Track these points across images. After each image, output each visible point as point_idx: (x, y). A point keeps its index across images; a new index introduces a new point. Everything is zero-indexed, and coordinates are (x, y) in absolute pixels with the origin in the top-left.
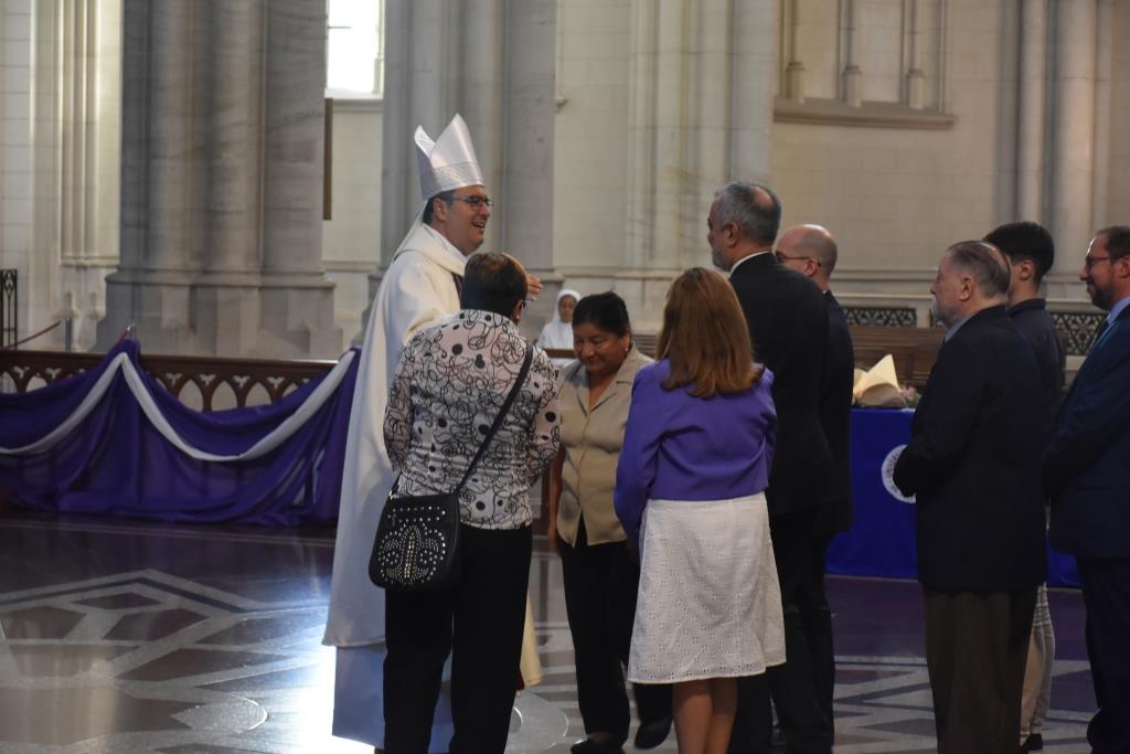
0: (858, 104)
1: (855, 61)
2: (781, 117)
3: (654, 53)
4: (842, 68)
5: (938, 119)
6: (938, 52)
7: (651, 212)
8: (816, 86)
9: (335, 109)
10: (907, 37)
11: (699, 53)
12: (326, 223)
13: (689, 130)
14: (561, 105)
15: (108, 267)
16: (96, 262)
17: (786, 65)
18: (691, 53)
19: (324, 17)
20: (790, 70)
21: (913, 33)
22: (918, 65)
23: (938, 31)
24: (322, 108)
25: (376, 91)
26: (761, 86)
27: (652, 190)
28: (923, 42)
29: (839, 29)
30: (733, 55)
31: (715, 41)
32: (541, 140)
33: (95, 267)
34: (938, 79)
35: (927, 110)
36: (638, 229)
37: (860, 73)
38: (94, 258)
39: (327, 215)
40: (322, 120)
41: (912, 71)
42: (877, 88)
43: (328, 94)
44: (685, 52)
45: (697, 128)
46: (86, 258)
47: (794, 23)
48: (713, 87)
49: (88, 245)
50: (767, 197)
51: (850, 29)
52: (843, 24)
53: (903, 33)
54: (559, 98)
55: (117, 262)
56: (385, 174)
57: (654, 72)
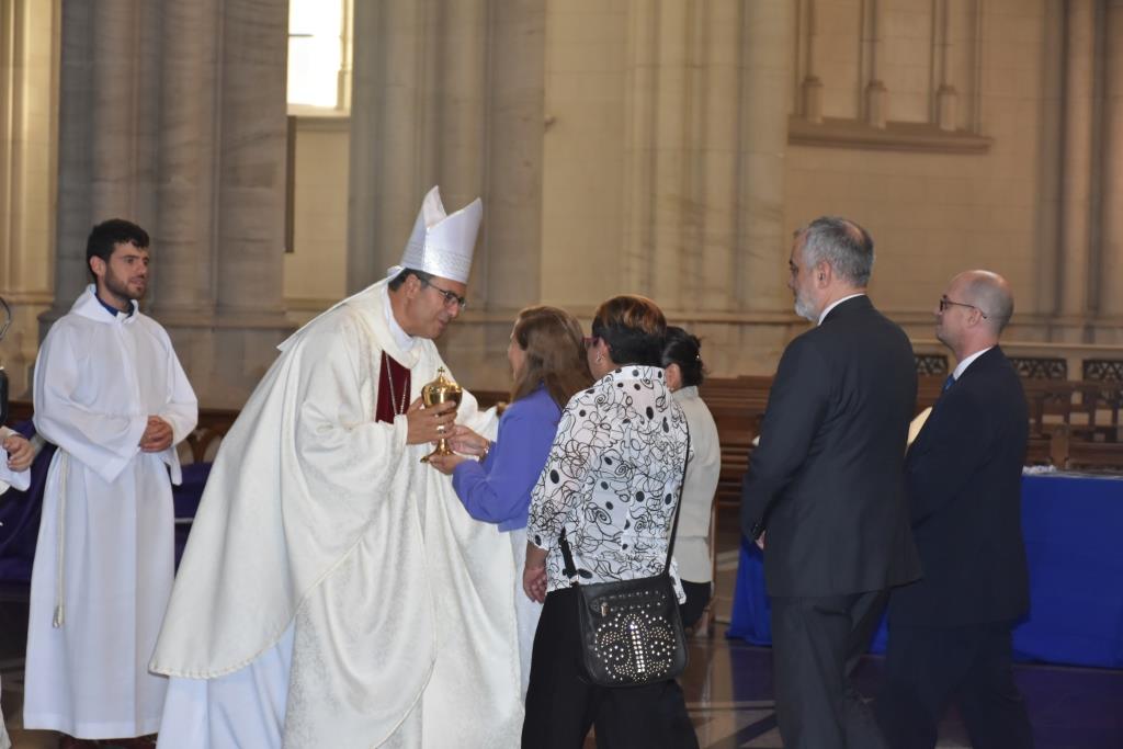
0: (882, 125)
1: (879, 76)
2: (797, 138)
3: (654, 67)
4: (865, 84)
5: (972, 142)
6: (973, 66)
7: (650, 244)
8: (837, 104)
9: (298, 127)
10: (937, 49)
11: (704, 67)
12: (288, 258)
13: (693, 154)
14: (549, 124)
15: (37, 304)
16: (24, 298)
17: (801, 79)
18: (697, 67)
19: (284, 24)
20: (806, 85)
21: (944, 45)
22: (950, 80)
23: (973, 41)
24: (284, 127)
25: (340, 107)
26: (773, 102)
27: (651, 221)
28: (956, 56)
29: (861, 40)
30: (743, 69)
31: (722, 55)
32: (528, 164)
33: (21, 303)
34: (973, 96)
35: (960, 133)
36: (635, 264)
37: (885, 90)
38: (18, 293)
39: (290, 249)
40: (285, 140)
41: (944, 89)
42: (904, 106)
43: (291, 112)
44: (688, 65)
45: (703, 151)
46: (11, 294)
47: (811, 34)
48: (720, 103)
49: (14, 280)
50: (857, 231)
51: (873, 40)
52: (866, 35)
53: (933, 46)
54: (548, 117)
55: (51, 299)
56: (352, 202)
57: (653, 87)
